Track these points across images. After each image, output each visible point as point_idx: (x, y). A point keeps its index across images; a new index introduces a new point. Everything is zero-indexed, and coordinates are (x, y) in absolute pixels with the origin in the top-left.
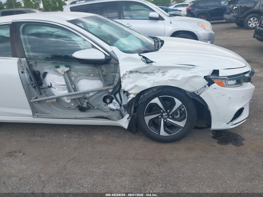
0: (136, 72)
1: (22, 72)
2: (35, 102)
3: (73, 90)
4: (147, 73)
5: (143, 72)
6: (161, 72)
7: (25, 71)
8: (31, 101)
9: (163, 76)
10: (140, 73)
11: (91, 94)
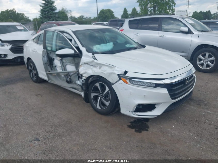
0: (87, 64)
1: (44, 57)
2: (48, 73)
3: (64, 70)
4: (92, 66)
5: (91, 64)
6: (99, 66)
7: (46, 56)
8: (47, 73)
9: (99, 69)
10: (89, 65)
11: (72, 74)
